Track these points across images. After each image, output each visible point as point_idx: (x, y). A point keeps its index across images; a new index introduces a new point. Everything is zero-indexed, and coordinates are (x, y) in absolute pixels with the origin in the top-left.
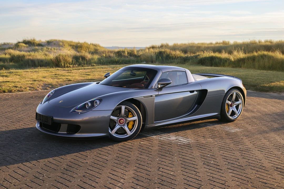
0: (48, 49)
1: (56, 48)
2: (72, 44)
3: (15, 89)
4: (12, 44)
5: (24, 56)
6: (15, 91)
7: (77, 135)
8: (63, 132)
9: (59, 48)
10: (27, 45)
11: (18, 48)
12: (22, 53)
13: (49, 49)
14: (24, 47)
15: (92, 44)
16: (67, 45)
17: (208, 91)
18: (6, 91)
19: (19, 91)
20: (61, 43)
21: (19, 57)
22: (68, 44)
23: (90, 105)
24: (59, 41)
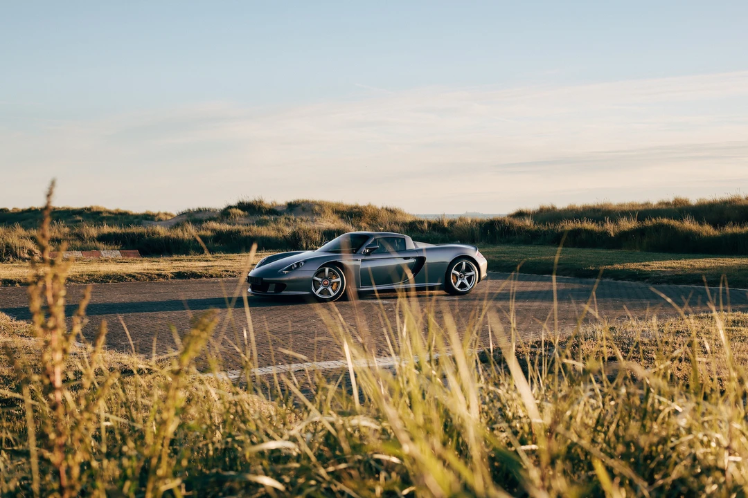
0: (289, 219)
1: (305, 218)
2: (341, 208)
3: (225, 273)
4: (214, 212)
5: (239, 232)
6: (225, 276)
7: (284, 293)
8: (271, 291)
9: (312, 218)
10: (246, 213)
11: (227, 218)
12: (236, 227)
13: (291, 221)
14: (240, 216)
15: (387, 209)
16: (329, 212)
17: (426, 261)
18: (214, 276)
19: (231, 276)
20: (317, 208)
21: (230, 233)
22: (332, 209)
23: (295, 266)
24: (313, 202)
